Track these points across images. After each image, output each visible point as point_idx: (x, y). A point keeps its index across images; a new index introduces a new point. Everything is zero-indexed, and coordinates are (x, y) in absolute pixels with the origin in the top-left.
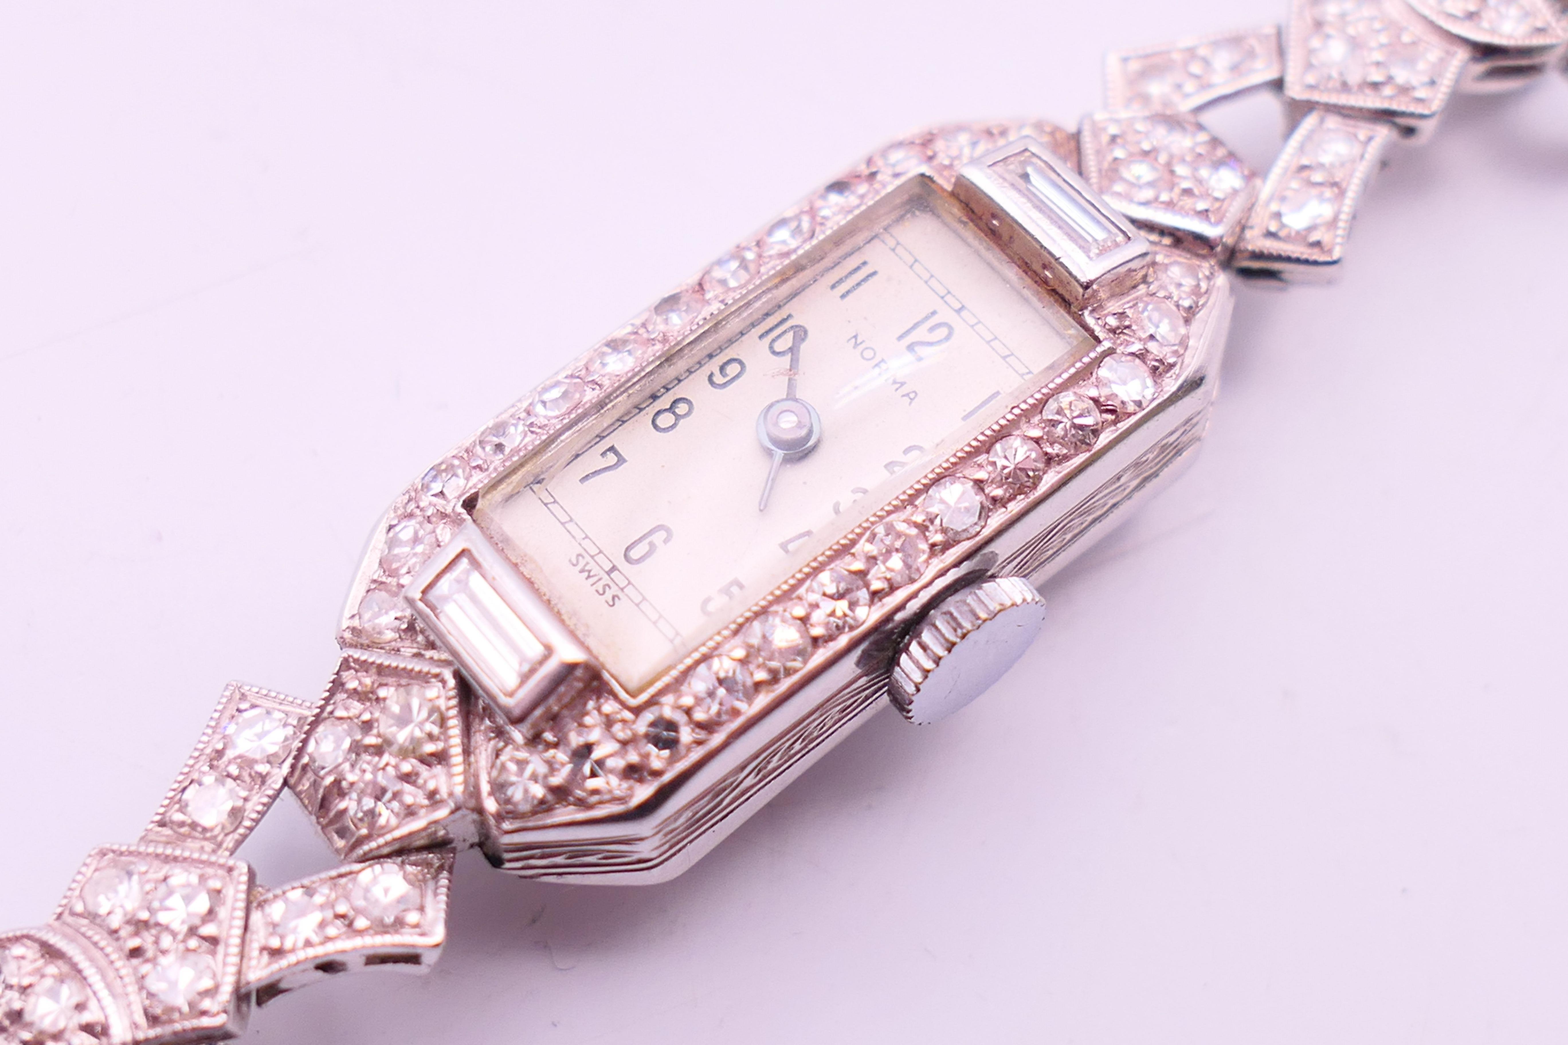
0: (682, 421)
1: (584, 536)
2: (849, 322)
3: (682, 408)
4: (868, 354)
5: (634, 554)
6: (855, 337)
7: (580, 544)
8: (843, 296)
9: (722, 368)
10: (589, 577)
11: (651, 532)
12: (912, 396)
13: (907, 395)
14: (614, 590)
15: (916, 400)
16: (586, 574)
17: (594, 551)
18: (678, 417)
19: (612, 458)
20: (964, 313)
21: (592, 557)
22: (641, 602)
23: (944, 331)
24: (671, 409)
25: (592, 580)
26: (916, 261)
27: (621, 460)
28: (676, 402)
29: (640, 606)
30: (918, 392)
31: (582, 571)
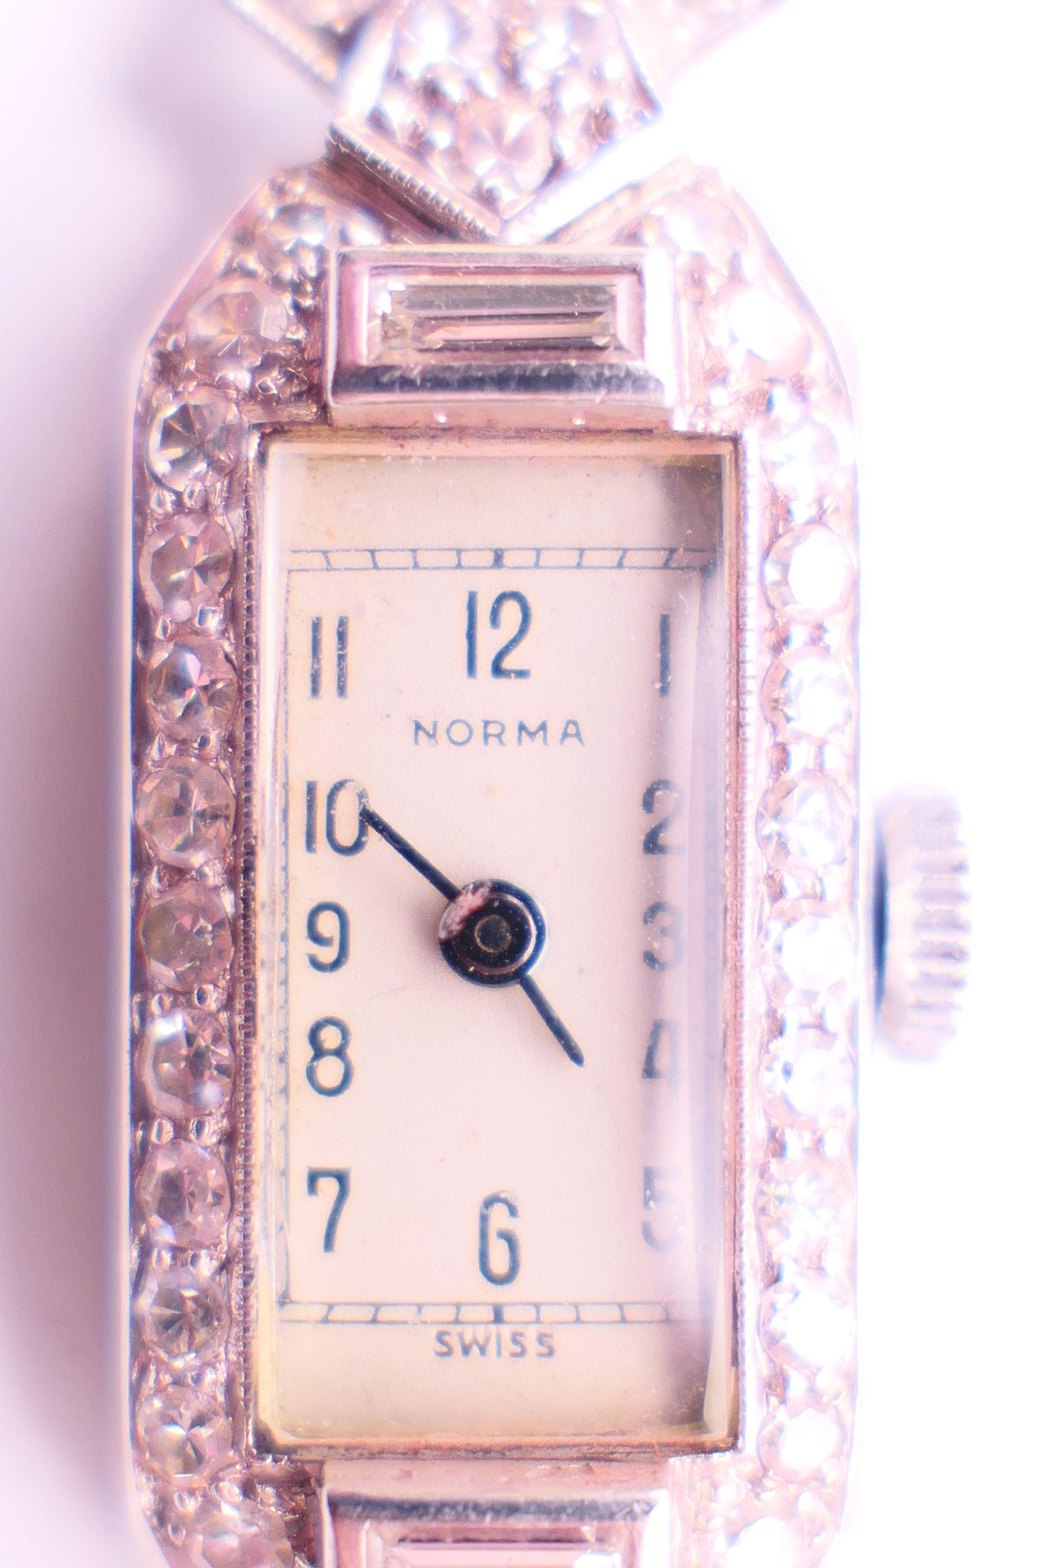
0: (350, 1052)
1: (415, 1308)
2: (388, 716)
3: (330, 1038)
4: (459, 732)
5: (499, 1263)
6: (418, 727)
7: (424, 1323)
8: (342, 689)
9: (316, 937)
10: (483, 1350)
11: (484, 1219)
12: (571, 730)
13: (565, 735)
14: (531, 1333)
15: (581, 729)
16: (475, 1350)
17: (449, 1314)
18: (339, 1053)
19: (328, 1187)
20: (508, 559)
21: (457, 1321)
22: (578, 1312)
23: (511, 612)
24: (319, 1052)
25: (492, 1347)
26: (373, 552)
27: (341, 1178)
28: (314, 1037)
29: (583, 1318)
30: (573, 719)
31: (466, 1350)
